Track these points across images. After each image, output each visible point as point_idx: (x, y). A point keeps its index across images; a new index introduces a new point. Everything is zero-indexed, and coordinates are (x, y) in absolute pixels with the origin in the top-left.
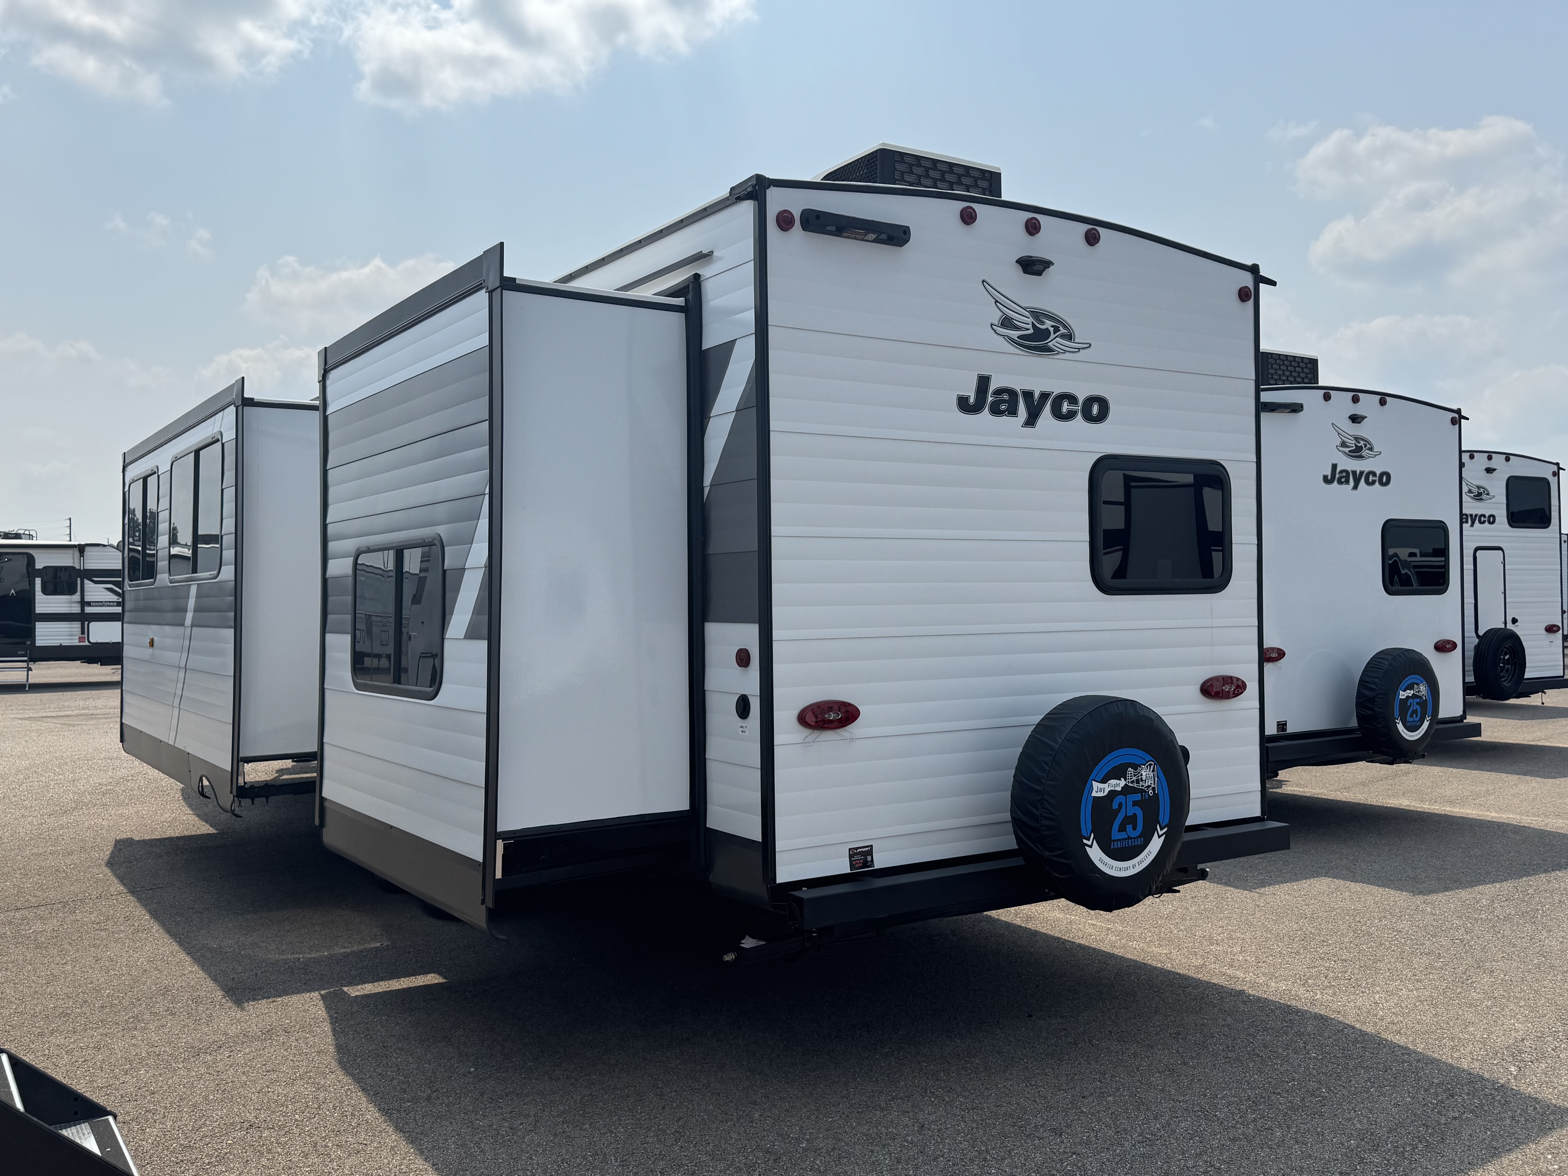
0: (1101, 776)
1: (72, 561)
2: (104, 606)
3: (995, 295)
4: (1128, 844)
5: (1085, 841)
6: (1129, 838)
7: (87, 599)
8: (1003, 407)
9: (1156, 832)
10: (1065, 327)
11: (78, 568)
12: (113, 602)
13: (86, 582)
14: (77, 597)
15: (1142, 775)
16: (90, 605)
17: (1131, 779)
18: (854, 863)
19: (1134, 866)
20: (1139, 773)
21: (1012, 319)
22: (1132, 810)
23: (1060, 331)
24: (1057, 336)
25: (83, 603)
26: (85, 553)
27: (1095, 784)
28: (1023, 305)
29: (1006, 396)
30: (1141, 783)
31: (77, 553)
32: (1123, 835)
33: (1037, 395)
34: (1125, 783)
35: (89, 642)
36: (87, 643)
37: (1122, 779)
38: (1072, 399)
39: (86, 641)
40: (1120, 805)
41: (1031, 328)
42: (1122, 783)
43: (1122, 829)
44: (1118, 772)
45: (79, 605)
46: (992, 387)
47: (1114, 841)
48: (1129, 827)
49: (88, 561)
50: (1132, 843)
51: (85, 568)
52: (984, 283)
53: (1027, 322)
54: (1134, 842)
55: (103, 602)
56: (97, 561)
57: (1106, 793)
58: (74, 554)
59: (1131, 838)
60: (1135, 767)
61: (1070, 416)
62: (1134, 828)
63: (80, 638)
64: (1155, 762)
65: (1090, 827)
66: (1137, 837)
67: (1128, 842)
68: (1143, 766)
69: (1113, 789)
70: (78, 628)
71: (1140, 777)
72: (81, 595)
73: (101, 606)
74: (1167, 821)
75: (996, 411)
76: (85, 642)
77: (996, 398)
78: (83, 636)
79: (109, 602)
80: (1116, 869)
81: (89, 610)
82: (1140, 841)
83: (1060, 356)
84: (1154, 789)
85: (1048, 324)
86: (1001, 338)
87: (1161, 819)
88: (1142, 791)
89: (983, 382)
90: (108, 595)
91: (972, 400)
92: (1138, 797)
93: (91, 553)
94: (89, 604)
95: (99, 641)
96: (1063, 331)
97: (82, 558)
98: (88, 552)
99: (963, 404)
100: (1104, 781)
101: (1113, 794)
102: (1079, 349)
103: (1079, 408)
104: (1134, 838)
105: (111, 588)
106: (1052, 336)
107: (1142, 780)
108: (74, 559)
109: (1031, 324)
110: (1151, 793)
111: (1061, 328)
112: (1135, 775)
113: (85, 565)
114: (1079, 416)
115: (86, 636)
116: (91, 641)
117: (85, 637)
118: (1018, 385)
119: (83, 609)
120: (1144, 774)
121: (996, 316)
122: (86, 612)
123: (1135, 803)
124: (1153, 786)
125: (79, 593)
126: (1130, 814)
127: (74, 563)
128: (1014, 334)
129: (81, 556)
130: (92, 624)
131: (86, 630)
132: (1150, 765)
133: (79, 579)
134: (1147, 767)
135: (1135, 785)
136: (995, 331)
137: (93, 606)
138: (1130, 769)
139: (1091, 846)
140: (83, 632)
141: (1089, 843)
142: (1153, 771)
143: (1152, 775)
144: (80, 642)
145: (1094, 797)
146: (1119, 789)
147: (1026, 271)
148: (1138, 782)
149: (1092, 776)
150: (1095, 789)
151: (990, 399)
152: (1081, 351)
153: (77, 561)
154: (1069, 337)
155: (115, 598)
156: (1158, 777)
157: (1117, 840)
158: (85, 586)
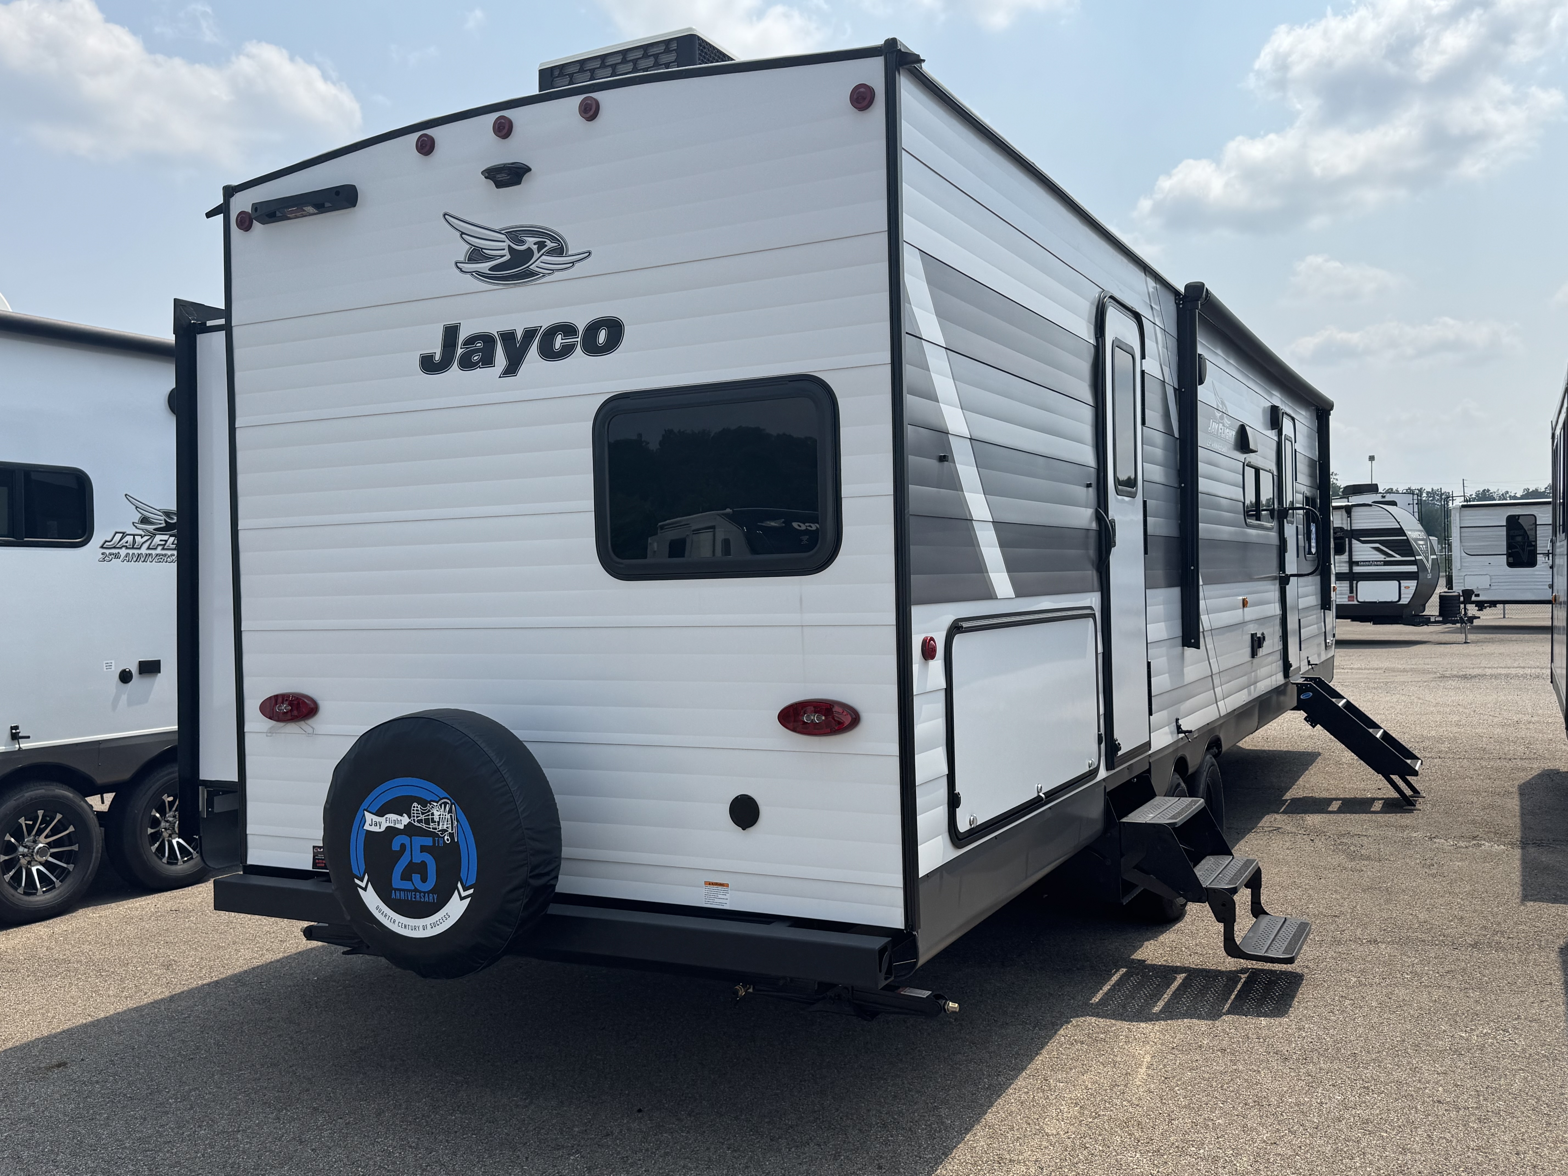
0: (376, 807)
1: (1340, 522)
2: (1371, 565)
3: (460, 225)
4: (415, 898)
5: (357, 881)
6: (416, 890)
7: (1355, 558)
8: (475, 358)
9: (456, 892)
10: (553, 239)
11: (1345, 528)
12: (1380, 561)
13: (1354, 541)
14: (1345, 557)
15: (433, 814)
16: (1358, 565)
17: (417, 817)
18: (317, 861)
19: (425, 927)
20: (429, 811)
21: (482, 249)
22: (419, 857)
23: (546, 246)
24: (543, 254)
25: (1352, 563)
26: (1352, 513)
27: (369, 816)
28: (497, 228)
29: (480, 345)
30: (431, 824)
31: (1345, 515)
32: (408, 885)
33: (519, 335)
34: (409, 820)
35: (1358, 601)
36: (1356, 602)
37: (404, 814)
38: (568, 330)
39: (1355, 600)
40: (403, 846)
41: (508, 254)
42: (405, 820)
43: (406, 876)
44: (400, 806)
45: (1347, 565)
46: (462, 336)
47: (396, 890)
48: (416, 877)
49: (1355, 521)
50: (420, 897)
51: (1353, 528)
52: (446, 216)
53: (501, 249)
54: (424, 896)
55: (1370, 561)
56: (1365, 521)
57: (383, 829)
58: (1342, 515)
59: (420, 892)
60: (424, 803)
61: (567, 351)
62: (424, 880)
63: (1349, 597)
64: (453, 801)
65: (363, 867)
66: (429, 892)
67: (415, 895)
68: (435, 804)
69: (392, 825)
70: (1347, 587)
71: (430, 817)
72: (1349, 555)
73: (1369, 566)
74: (472, 880)
75: (467, 364)
76: (1353, 601)
77: (467, 348)
78: (1352, 595)
79: (1376, 561)
80: (400, 925)
81: (1357, 569)
82: (433, 898)
83: (547, 279)
84: (451, 835)
85: (530, 242)
86: (468, 276)
87: (463, 875)
88: (432, 835)
89: (451, 332)
90: (1375, 554)
91: (437, 357)
92: (428, 842)
93: (1359, 514)
94: (1357, 563)
95: (1366, 600)
96: (550, 244)
97: (1349, 519)
98: (1356, 512)
99: (429, 365)
100: (380, 813)
101: (391, 831)
102: (573, 262)
103: (579, 339)
104: (424, 893)
105: (1378, 548)
106: (536, 255)
107: (433, 821)
108: (1342, 520)
109: (507, 248)
110: (448, 840)
111: (548, 242)
112: (423, 814)
113: (1353, 525)
114: (579, 350)
115: (1355, 594)
116: (1360, 600)
117: (1353, 597)
118: (494, 327)
119: (1351, 569)
120: (436, 814)
121: (462, 250)
122: (1354, 571)
123: (423, 849)
124: (450, 831)
125: (1347, 553)
126: (417, 860)
127: (1342, 524)
128: (484, 267)
129: (1348, 517)
130: (1361, 584)
131: (1355, 589)
132: (445, 804)
133: (1347, 539)
134: (441, 805)
135: (424, 826)
136: (461, 269)
137: (1361, 566)
138: (415, 804)
139: (365, 889)
140: (1351, 591)
141: (363, 885)
142: (450, 811)
143: (448, 816)
144: (1349, 601)
145: (367, 831)
146: (401, 827)
147: (499, 185)
148: (427, 822)
149: (365, 805)
150: (368, 822)
151: (459, 351)
152: (577, 265)
153: (1345, 522)
154: (560, 251)
155: (1381, 557)
156: (458, 821)
157: (400, 890)
158: (1353, 546)
